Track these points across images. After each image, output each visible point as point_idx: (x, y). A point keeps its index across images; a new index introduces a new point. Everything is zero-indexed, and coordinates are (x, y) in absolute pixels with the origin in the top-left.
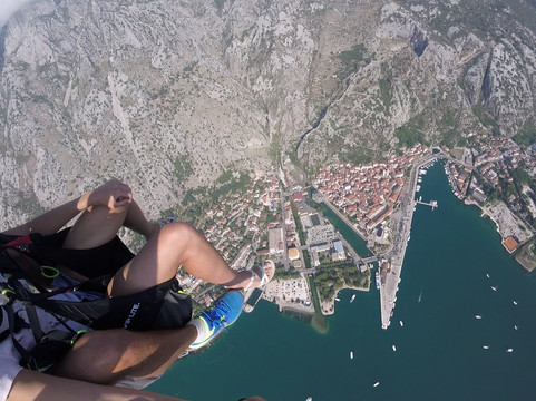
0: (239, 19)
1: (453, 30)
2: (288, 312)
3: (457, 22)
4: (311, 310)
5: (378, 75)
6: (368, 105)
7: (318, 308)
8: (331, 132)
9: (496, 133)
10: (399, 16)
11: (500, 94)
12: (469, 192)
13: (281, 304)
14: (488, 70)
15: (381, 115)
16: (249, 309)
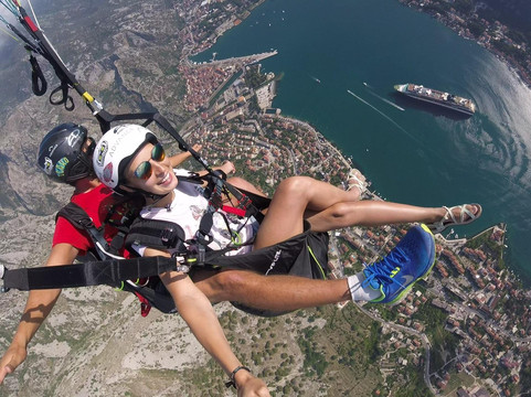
0: (33, 186)
1: (106, 47)
2: (276, 91)
3: (100, 44)
4: (273, 82)
5: (131, 76)
6: (149, 84)
7: (272, 80)
8: (162, 103)
9: (176, 37)
10: (87, 70)
11: (154, 31)
12: (210, 41)
13: (272, 97)
14: (138, 34)
15: (157, 79)
16: (279, 111)
